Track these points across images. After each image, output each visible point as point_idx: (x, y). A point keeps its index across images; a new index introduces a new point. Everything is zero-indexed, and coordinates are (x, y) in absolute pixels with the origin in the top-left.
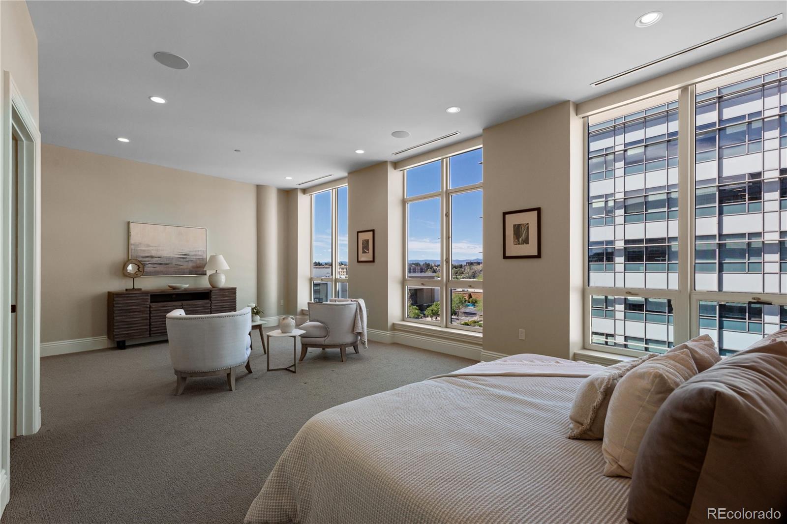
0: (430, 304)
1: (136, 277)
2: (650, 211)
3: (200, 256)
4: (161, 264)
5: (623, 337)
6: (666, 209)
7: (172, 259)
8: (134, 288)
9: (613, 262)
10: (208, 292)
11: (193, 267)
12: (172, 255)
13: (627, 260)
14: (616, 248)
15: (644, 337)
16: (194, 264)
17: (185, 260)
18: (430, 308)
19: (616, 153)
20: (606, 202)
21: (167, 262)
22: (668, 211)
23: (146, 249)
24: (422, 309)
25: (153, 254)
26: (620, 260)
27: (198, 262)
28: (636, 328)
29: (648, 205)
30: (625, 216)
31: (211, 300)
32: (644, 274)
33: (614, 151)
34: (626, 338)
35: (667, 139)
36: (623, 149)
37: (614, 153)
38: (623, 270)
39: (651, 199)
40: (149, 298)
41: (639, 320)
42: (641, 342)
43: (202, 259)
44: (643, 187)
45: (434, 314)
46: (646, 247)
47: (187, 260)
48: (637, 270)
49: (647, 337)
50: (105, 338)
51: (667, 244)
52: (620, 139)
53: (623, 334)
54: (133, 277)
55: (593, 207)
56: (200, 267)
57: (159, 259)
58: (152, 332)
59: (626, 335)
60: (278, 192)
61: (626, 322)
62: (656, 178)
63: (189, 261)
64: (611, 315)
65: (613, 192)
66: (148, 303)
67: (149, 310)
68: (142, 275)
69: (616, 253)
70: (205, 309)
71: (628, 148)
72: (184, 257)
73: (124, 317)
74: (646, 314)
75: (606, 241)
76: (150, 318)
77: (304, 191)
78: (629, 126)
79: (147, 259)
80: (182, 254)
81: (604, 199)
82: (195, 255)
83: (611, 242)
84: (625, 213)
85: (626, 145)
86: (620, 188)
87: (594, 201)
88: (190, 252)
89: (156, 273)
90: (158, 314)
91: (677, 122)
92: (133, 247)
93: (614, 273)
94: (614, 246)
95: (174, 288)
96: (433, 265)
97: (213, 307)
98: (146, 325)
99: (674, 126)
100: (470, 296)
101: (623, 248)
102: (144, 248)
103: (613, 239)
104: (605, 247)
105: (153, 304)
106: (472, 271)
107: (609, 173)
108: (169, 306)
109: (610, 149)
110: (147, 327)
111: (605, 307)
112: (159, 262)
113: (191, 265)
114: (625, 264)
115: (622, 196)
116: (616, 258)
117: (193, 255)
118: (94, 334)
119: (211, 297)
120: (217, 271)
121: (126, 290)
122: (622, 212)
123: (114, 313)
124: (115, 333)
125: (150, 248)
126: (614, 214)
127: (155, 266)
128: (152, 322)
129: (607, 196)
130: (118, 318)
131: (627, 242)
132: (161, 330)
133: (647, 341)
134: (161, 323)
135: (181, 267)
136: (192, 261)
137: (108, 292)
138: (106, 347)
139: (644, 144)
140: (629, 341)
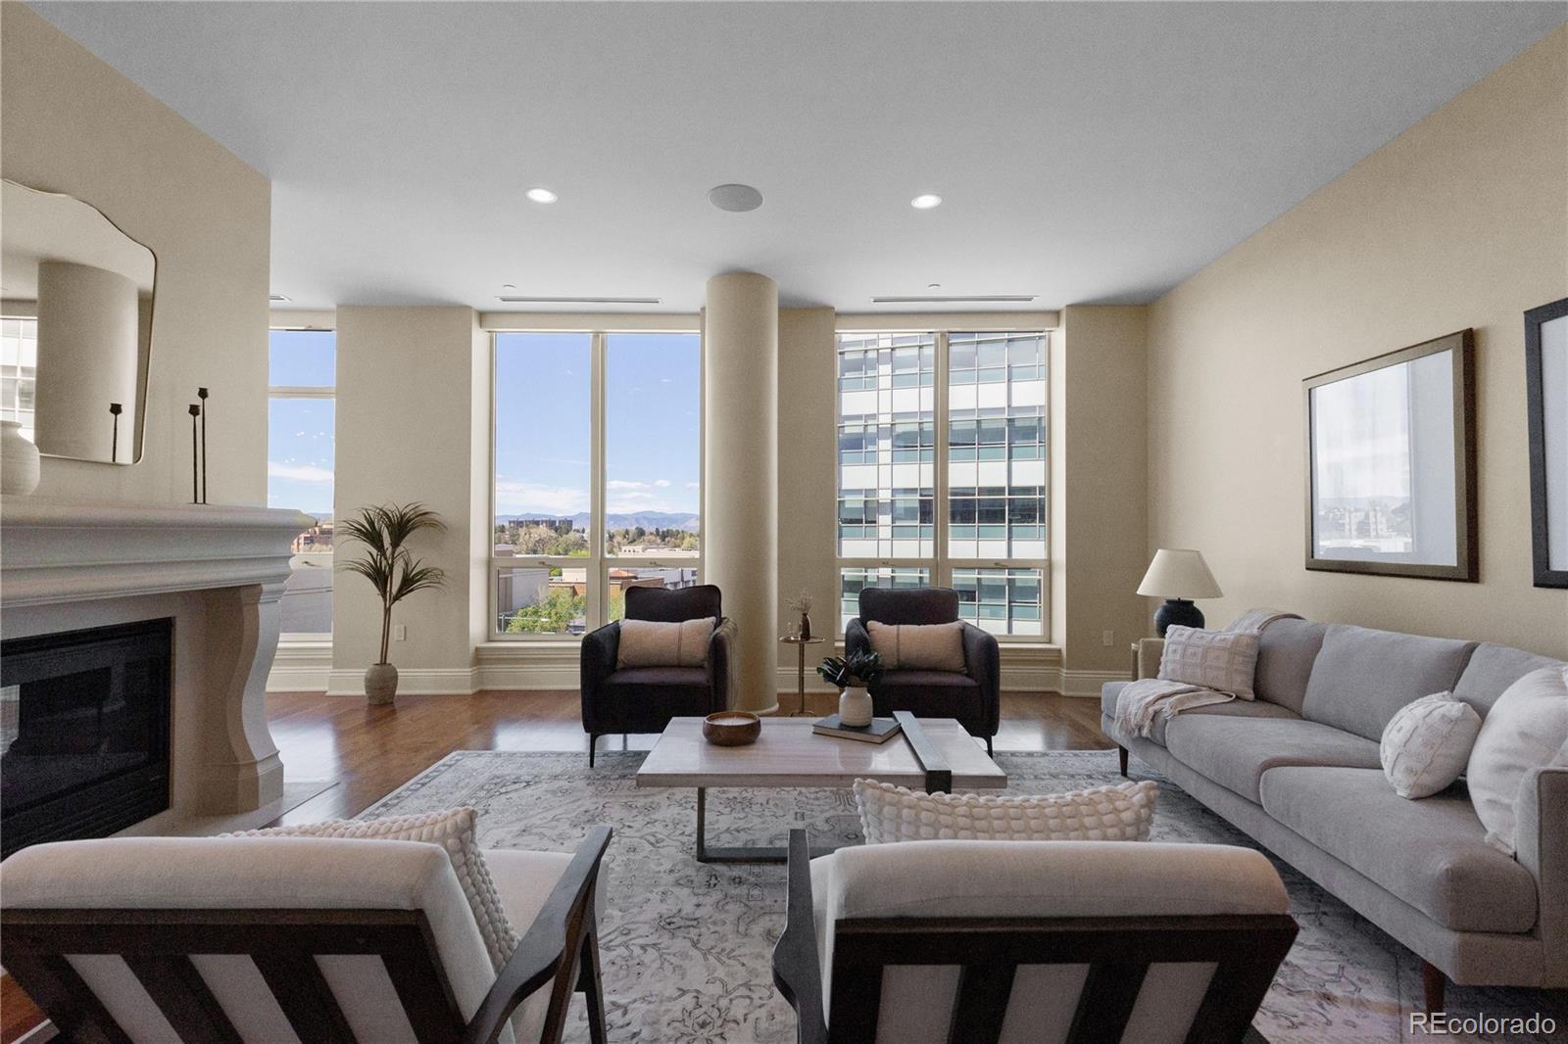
129: (868, 417)
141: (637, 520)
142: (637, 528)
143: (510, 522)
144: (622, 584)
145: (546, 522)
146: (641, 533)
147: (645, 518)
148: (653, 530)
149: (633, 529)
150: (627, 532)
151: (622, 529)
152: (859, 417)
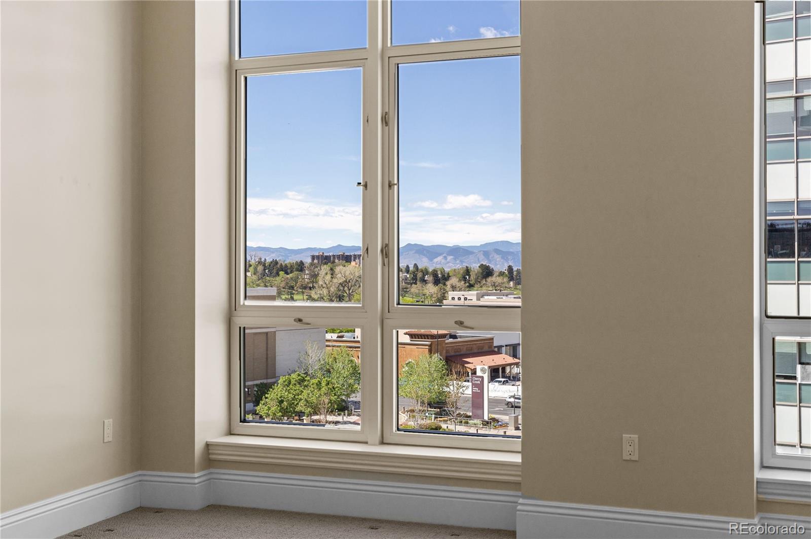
141: (486, 254)
142: (482, 266)
143: (313, 257)
144: (430, 346)
146: (487, 272)
147: (497, 251)
148: (504, 269)
149: (475, 267)
150: (468, 271)
151: (459, 266)
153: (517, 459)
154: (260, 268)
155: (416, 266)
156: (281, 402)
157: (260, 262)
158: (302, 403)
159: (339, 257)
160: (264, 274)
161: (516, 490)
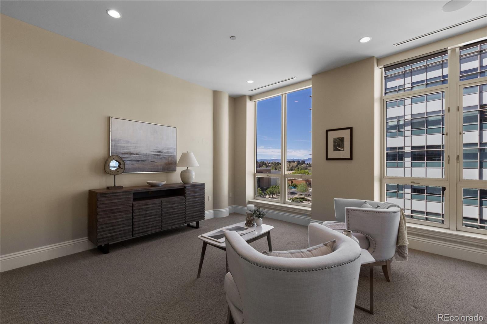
0: (268, 187)
1: (117, 175)
2: (429, 127)
3: (171, 153)
4: (138, 161)
5: (410, 211)
6: (441, 126)
7: (148, 156)
8: (115, 186)
9: (403, 161)
10: (183, 189)
11: (166, 164)
12: (148, 152)
13: (412, 160)
14: (405, 152)
15: (425, 210)
16: (166, 161)
17: (159, 157)
18: (268, 190)
19: (405, 89)
20: (398, 121)
21: (144, 159)
22: (443, 127)
23: (126, 145)
24: (263, 190)
25: (132, 150)
26: (408, 160)
27: (170, 159)
28: (419, 205)
29: (428, 123)
30: (411, 130)
31: (185, 196)
32: (425, 169)
33: (404, 88)
34: (412, 211)
35: (442, 79)
36: (411, 86)
37: (404, 89)
38: (410, 166)
39: (430, 119)
40: (132, 196)
41: (422, 199)
42: (423, 214)
43: (173, 156)
44: (424, 111)
45: (271, 193)
46: (426, 151)
47: (161, 157)
48: (420, 166)
49: (427, 211)
50: (85, 239)
51: (442, 149)
52: (408, 80)
53: (410, 208)
54: (115, 174)
55: (389, 125)
56: (171, 164)
57: (137, 156)
58: (134, 233)
59: (412, 209)
60: (229, 99)
61: (412, 200)
62: (435, 106)
63: (162, 158)
64: (402, 196)
65: (403, 115)
66: (131, 202)
67: (132, 209)
68: (123, 172)
69: (405, 155)
70: (181, 206)
71: (414, 86)
72: (158, 154)
73: (107, 219)
74: (426, 195)
75: (398, 147)
76: (133, 218)
77: (251, 97)
78: (415, 71)
79: (126, 156)
80: (157, 151)
81: (397, 120)
82: (168, 153)
83: (402, 148)
84: (412, 129)
85: (412, 84)
86: (408, 111)
87: (389, 121)
88: (163, 149)
89: (135, 170)
90: (141, 213)
91: (447, 68)
92: (113, 143)
93: (403, 169)
94: (404, 151)
95: (152, 185)
96: (266, 163)
97: (187, 203)
98: (129, 226)
99: (446, 71)
100: (292, 182)
101: (410, 152)
102: (123, 145)
103: (403, 146)
104: (397, 151)
105: (137, 202)
106: (291, 166)
107: (400, 102)
108: (150, 204)
109: (401, 87)
110: (129, 228)
111: (397, 191)
112: (137, 159)
113: (164, 161)
114: (411, 162)
115: (410, 117)
116: (405, 158)
117: (165, 153)
118: (75, 236)
119: (185, 193)
120: (188, 167)
121: (108, 188)
122: (409, 128)
123: (97, 214)
124: (98, 237)
125: (129, 145)
126: (404, 129)
127: (134, 162)
128: (135, 222)
129: (399, 117)
130: (102, 220)
131: (413, 148)
132: (142, 229)
133: (428, 214)
134: (143, 221)
135: (156, 164)
136: (165, 158)
137: (89, 190)
138: (87, 249)
139: (426, 83)
140: (414, 213)
145: (297, 161)
152: (395, 118)
153: (310, 209)
154: (275, 164)
155: (309, 163)
156: (270, 191)
157: (275, 162)
158: (275, 192)
159: (292, 161)
160: (276, 165)
161: (310, 217)
